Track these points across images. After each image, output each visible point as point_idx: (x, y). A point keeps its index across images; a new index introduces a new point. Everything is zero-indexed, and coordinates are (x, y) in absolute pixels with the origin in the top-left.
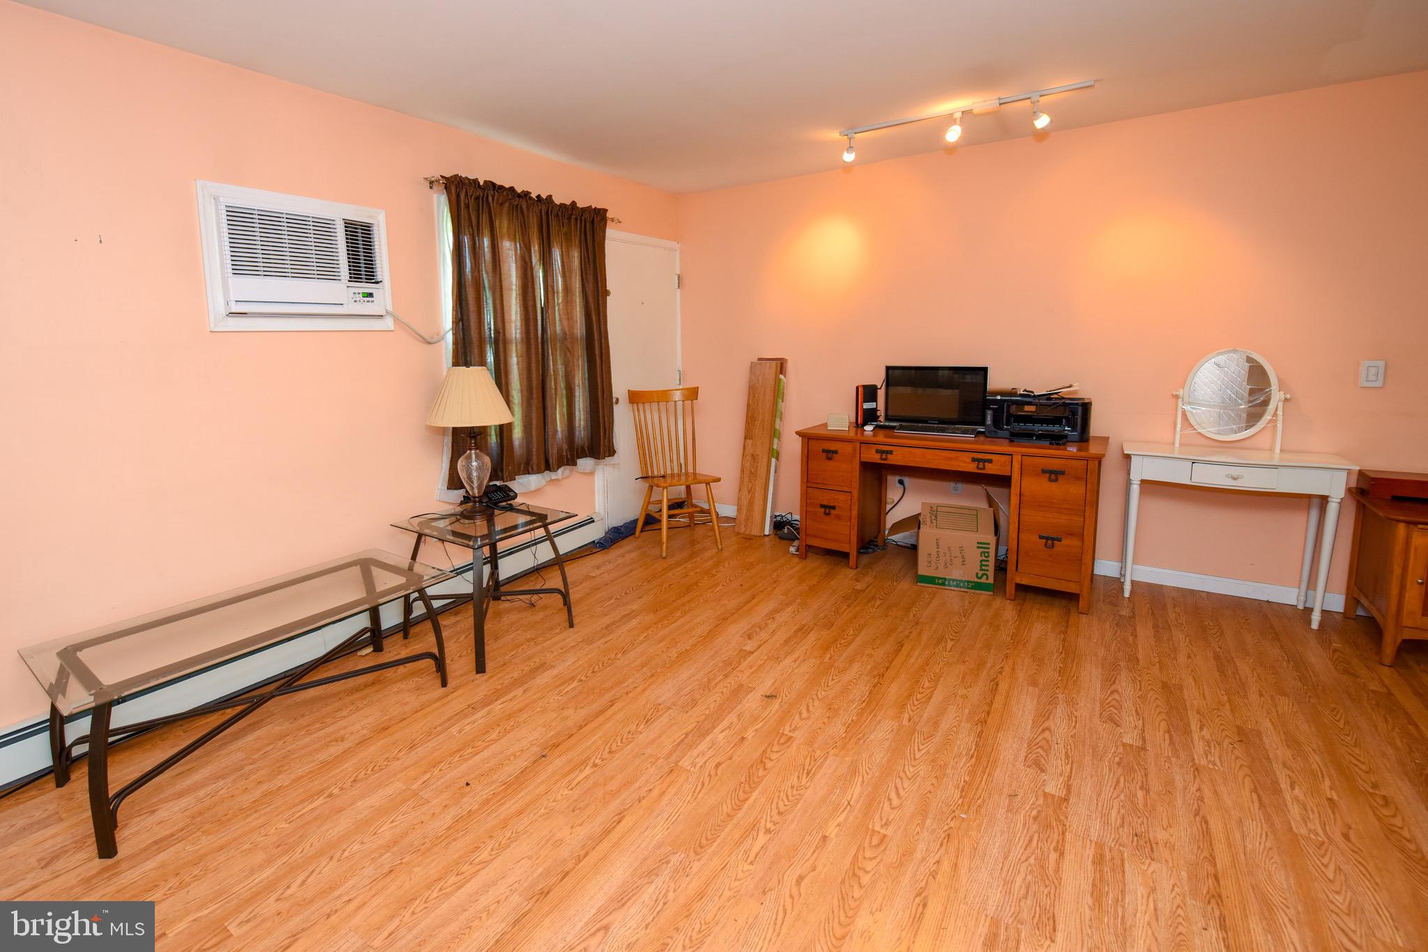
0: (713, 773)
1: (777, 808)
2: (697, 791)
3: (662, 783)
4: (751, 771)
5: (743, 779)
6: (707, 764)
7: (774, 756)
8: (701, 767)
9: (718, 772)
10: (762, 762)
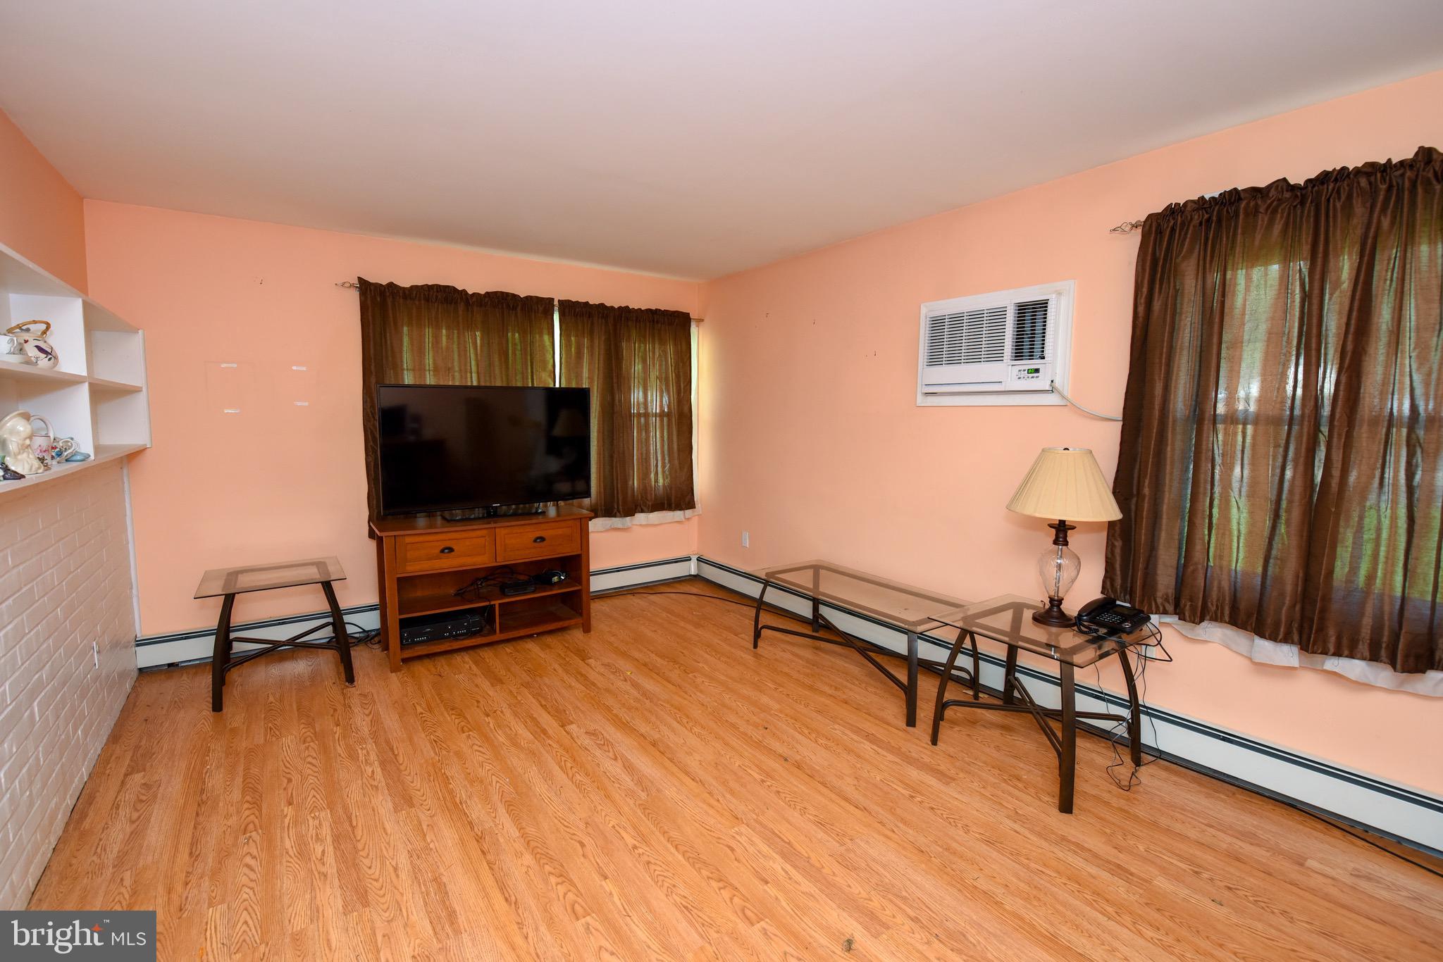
1: (655, 864)
10: (722, 880)
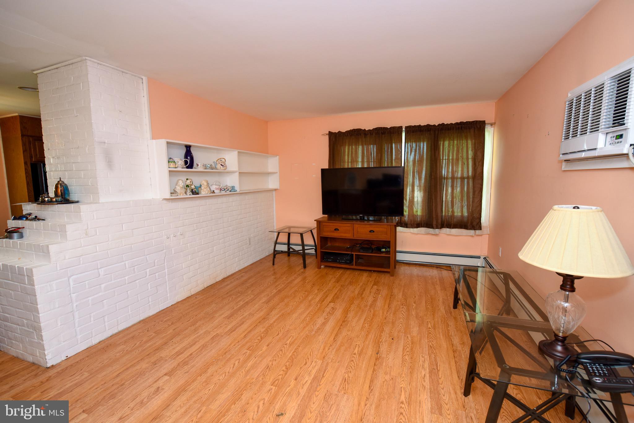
0: (307, 360)
2: (312, 352)
3: (326, 353)
4: (292, 363)
5: (295, 359)
6: (310, 364)
7: (282, 373)
8: (313, 362)
9: (305, 361)
10: (287, 369)
